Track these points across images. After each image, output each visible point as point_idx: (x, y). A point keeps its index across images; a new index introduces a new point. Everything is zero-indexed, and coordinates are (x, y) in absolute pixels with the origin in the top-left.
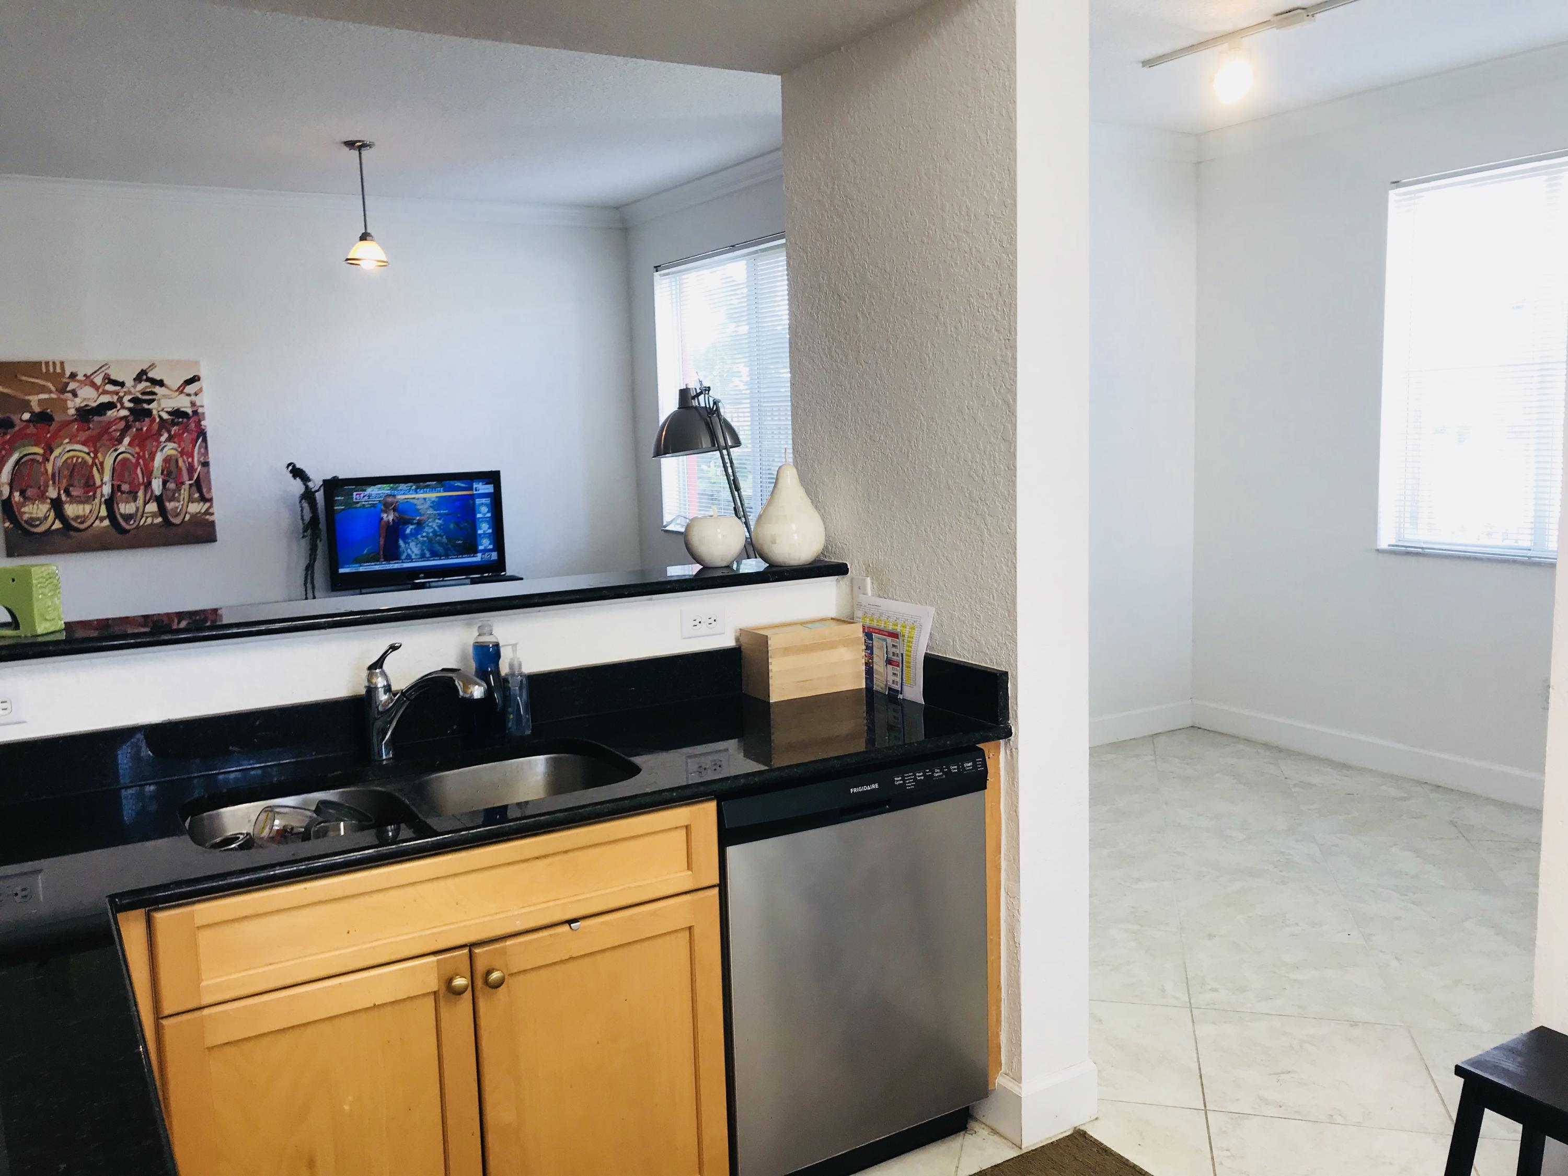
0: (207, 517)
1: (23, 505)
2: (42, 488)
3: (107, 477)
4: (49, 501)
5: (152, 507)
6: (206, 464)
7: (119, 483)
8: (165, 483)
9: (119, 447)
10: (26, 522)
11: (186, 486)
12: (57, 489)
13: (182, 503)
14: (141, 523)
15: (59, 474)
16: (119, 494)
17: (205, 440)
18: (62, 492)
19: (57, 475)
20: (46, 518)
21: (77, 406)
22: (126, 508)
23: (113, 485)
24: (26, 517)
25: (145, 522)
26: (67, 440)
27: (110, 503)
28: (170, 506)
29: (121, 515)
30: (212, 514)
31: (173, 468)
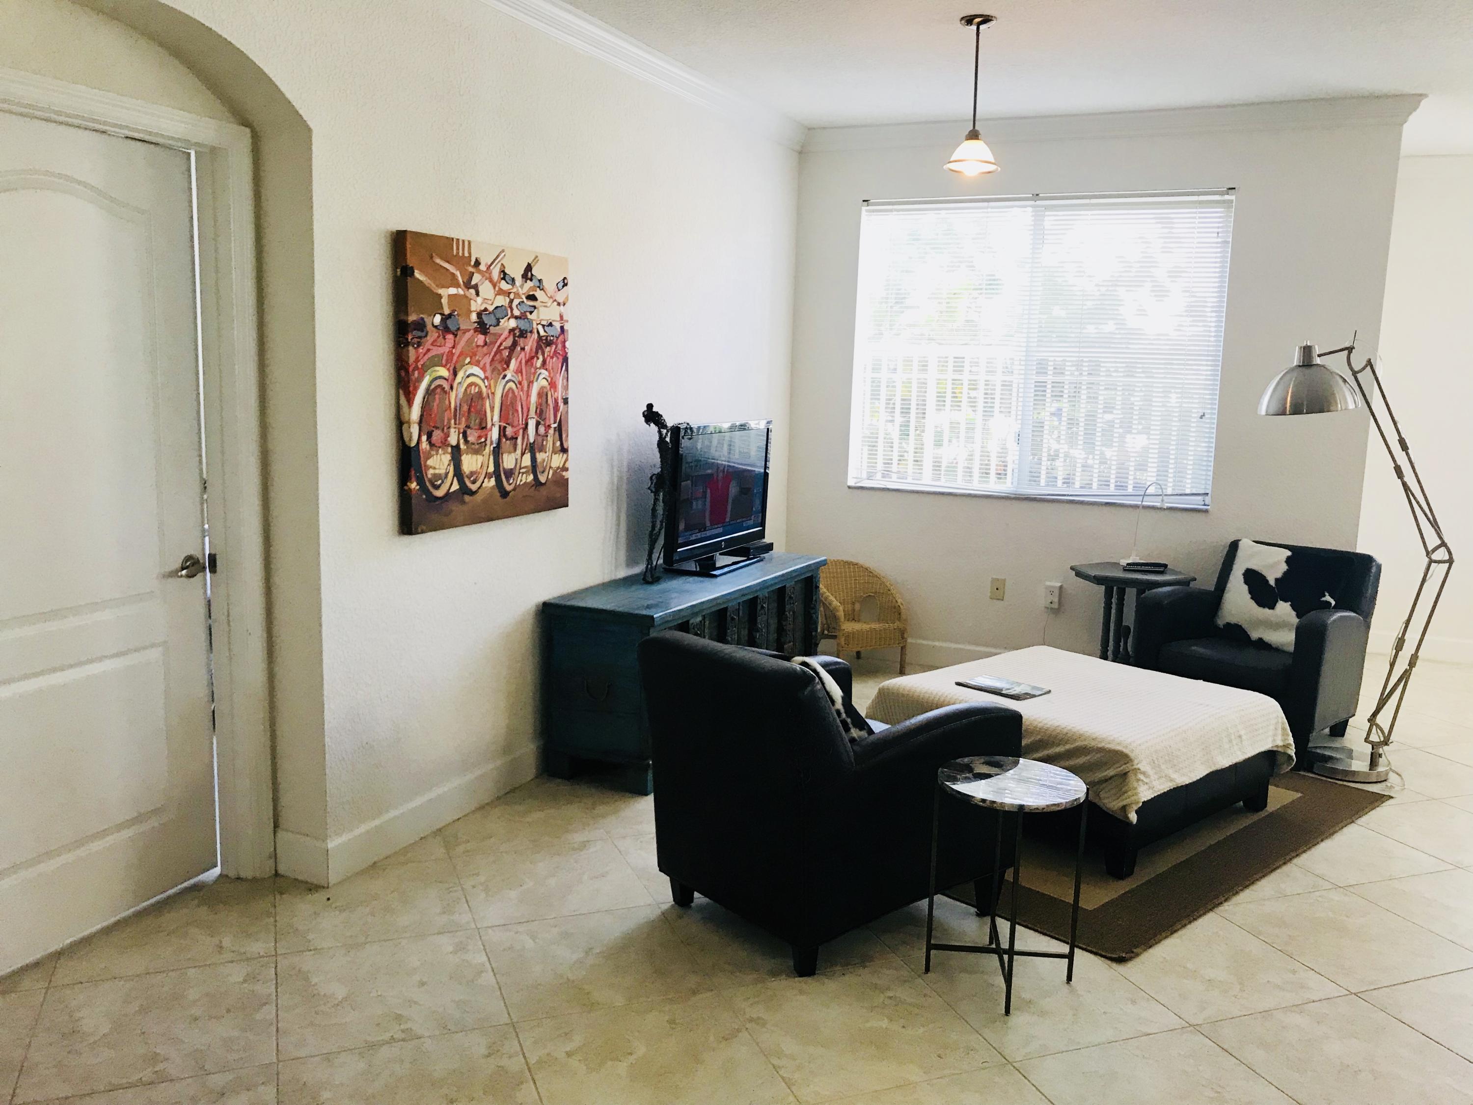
0: (564, 473)
1: (429, 456)
2: (445, 430)
3: (496, 418)
4: (449, 449)
5: (527, 458)
6: (566, 401)
7: (505, 425)
8: (538, 424)
9: (506, 372)
10: (430, 481)
11: (551, 431)
12: (457, 433)
13: (547, 454)
14: (518, 483)
15: (460, 408)
16: (504, 440)
17: (567, 370)
18: (461, 435)
19: (458, 409)
20: (447, 474)
21: (478, 310)
22: (508, 461)
23: (500, 426)
24: (431, 472)
25: (521, 481)
26: (468, 360)
27: (497, 452)
28: (540, 456)
29: (504, 469)
30: (567, 470)
31: (544, 407)
